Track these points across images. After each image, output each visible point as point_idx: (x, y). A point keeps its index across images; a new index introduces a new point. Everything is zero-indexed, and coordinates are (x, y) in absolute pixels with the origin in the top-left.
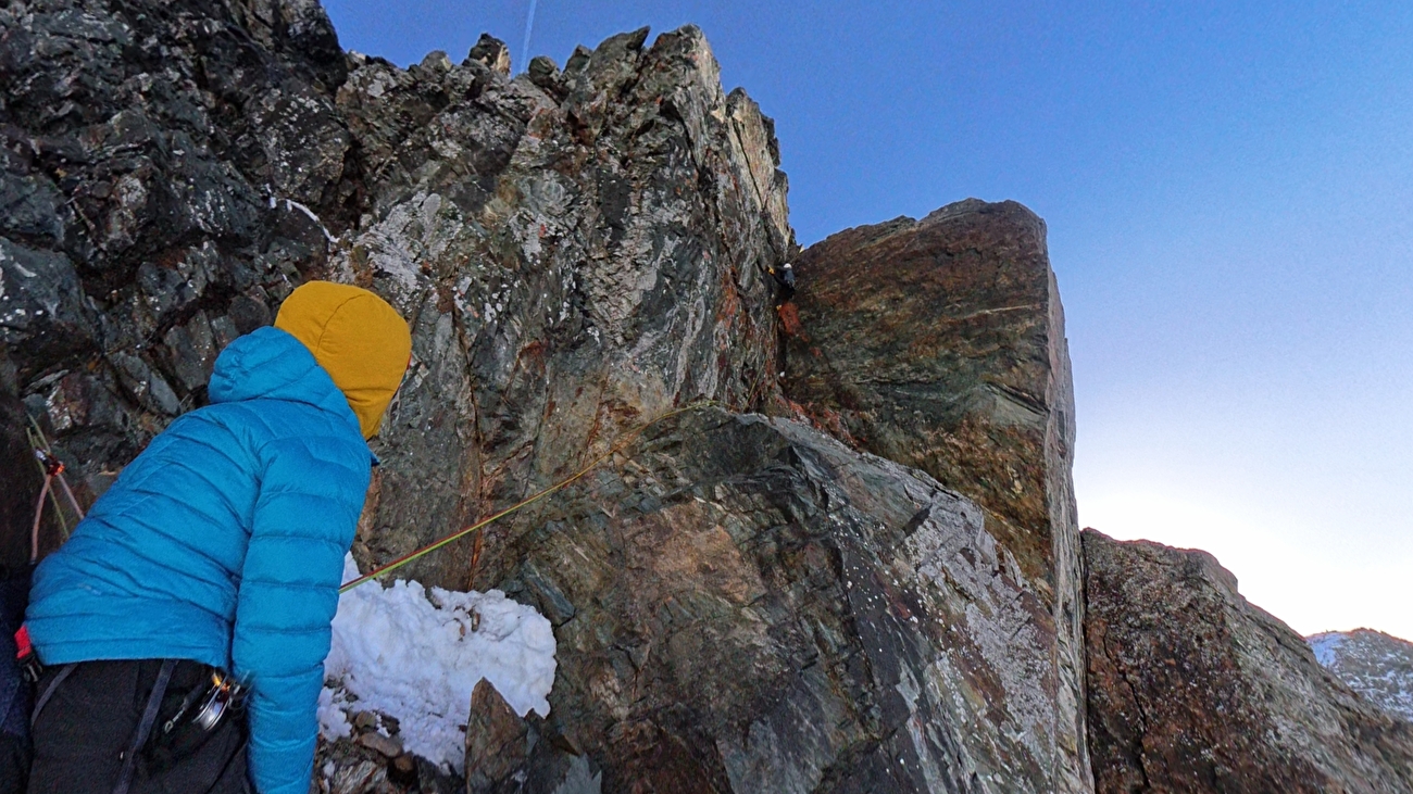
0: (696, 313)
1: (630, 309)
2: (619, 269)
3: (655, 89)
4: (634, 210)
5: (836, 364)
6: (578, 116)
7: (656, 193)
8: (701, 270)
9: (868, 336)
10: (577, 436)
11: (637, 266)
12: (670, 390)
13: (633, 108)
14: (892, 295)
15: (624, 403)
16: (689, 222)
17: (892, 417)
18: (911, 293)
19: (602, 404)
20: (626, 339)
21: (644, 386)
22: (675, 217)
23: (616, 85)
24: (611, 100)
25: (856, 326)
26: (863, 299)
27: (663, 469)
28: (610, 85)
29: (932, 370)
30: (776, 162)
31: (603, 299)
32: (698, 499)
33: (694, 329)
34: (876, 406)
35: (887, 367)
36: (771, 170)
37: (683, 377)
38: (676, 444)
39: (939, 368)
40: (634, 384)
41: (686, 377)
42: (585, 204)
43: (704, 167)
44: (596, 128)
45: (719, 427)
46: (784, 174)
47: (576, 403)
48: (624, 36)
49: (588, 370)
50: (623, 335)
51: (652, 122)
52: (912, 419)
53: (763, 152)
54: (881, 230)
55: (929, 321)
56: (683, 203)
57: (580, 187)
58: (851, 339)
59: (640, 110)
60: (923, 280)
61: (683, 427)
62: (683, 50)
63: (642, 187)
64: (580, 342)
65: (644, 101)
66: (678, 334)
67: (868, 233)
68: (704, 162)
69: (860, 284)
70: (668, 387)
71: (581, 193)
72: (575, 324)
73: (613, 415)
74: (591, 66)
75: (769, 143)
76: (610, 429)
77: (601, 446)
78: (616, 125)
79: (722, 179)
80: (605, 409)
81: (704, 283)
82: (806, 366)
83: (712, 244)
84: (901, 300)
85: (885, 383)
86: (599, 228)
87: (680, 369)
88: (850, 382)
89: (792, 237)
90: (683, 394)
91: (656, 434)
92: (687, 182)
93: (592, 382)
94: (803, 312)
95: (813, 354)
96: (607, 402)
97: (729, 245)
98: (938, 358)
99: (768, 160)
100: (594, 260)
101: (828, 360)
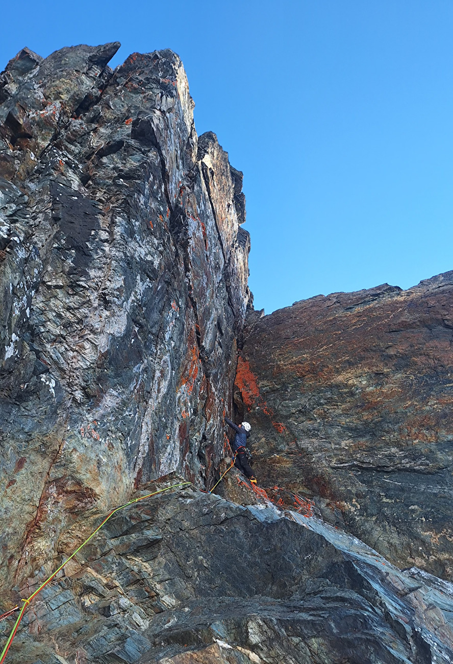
0: (161, 372)
1: (95, 357)
2: (84, 303)
3: (124, 110)
4: (104, 235)
5: (305, 443)
6: (21, 122)
7: (129, 222)
8: (168, 322)
9: (346, 413)
10: (10, 530)
11: (106, 303)
12: (132, 466)
13: (94, 126)
14: (375, 369)
15: (79, 483)
16: (160, 264)
17: (380, 511)
18: (398, 368)
19: (48, 483)
20: (87, 395)
21: (105, 460)
22: (146, 255)
23: (72, 98)
24: (65, 113)
25: (330, 401)
26: (338, 372)
27: (137, 581)
28: (65, 97)
29: (430, 456)
30: (241, 219)
31: (59, 339)
32: (221, 643)
33: (159, 391)
34: (358, 496)
35: (371, 450)
36: (236, 227)
37: (147, 448)
38: (153, 544)
39: (439, 455)
40: (93, 456)
41: (150, 450)
42: (34, 218)
43: (177, 206)
44: (43, 140)
45: (222, 523)
46: (248, 233)
47: (12, 482)
48: (88, 49)
49: (35, 434)
50: (83, 389)
51: (120, 143)
52: (406, 514)
53: (229, 205)
54: (362, 298)
55: (425, 401)
56: (156, 241)
57: (26, 198)
58: (323, 416)
59: (102, 130)
60: (415, 354)
61: (162, 519)
62: (160, 74)
63: (113, 210)
64: (29, 393)
65: (109, 121)
66: (144, 396)
67: (343, 301)
68: (177, 200)
69: (336, 355)
70: (129, 462)
71: (27, 204)
72: (25, 366)
73: (62, 500)
74: (41, 72)
75: (235, 197)
76: (57, 520)
77: (42, 544)
78: (71, 142)
79: (193, 224)
80: (53, 490)
81: (171, 338)
82: (268, 443)
83: (181, 296)
84: (386, 375)
85: (370, 470)
86: (58, 248)
87: (144, 438)
88: (323, 465)
89: (250, 301)
90: (145, 471)
91: (125, 528)
92: (160, 219)
93: (37, 451)
94: (265, 382)
95: (278, 432)
96: (57, 480)
97: (196, 299)
98: (438, 444)
99: (233, 216)
100: (49, 287)
101: (295, 439)
